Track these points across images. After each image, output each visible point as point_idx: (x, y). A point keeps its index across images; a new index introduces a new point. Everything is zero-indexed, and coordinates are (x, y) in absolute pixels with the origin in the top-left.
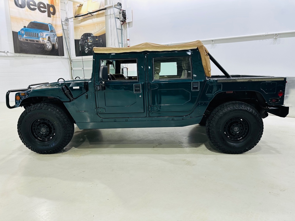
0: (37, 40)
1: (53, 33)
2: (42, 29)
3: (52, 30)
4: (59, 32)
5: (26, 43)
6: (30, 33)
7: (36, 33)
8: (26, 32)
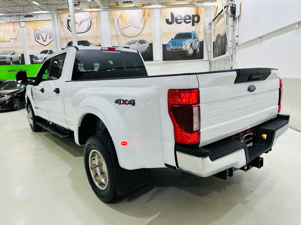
0: (181, 48)
1: (196, 39)
2: (186, 38)
3: (195, 37)
4: (201, 38)
5: (172, 52)
6: (175, 43)
7: (180, 43)
8: (173, 43)
